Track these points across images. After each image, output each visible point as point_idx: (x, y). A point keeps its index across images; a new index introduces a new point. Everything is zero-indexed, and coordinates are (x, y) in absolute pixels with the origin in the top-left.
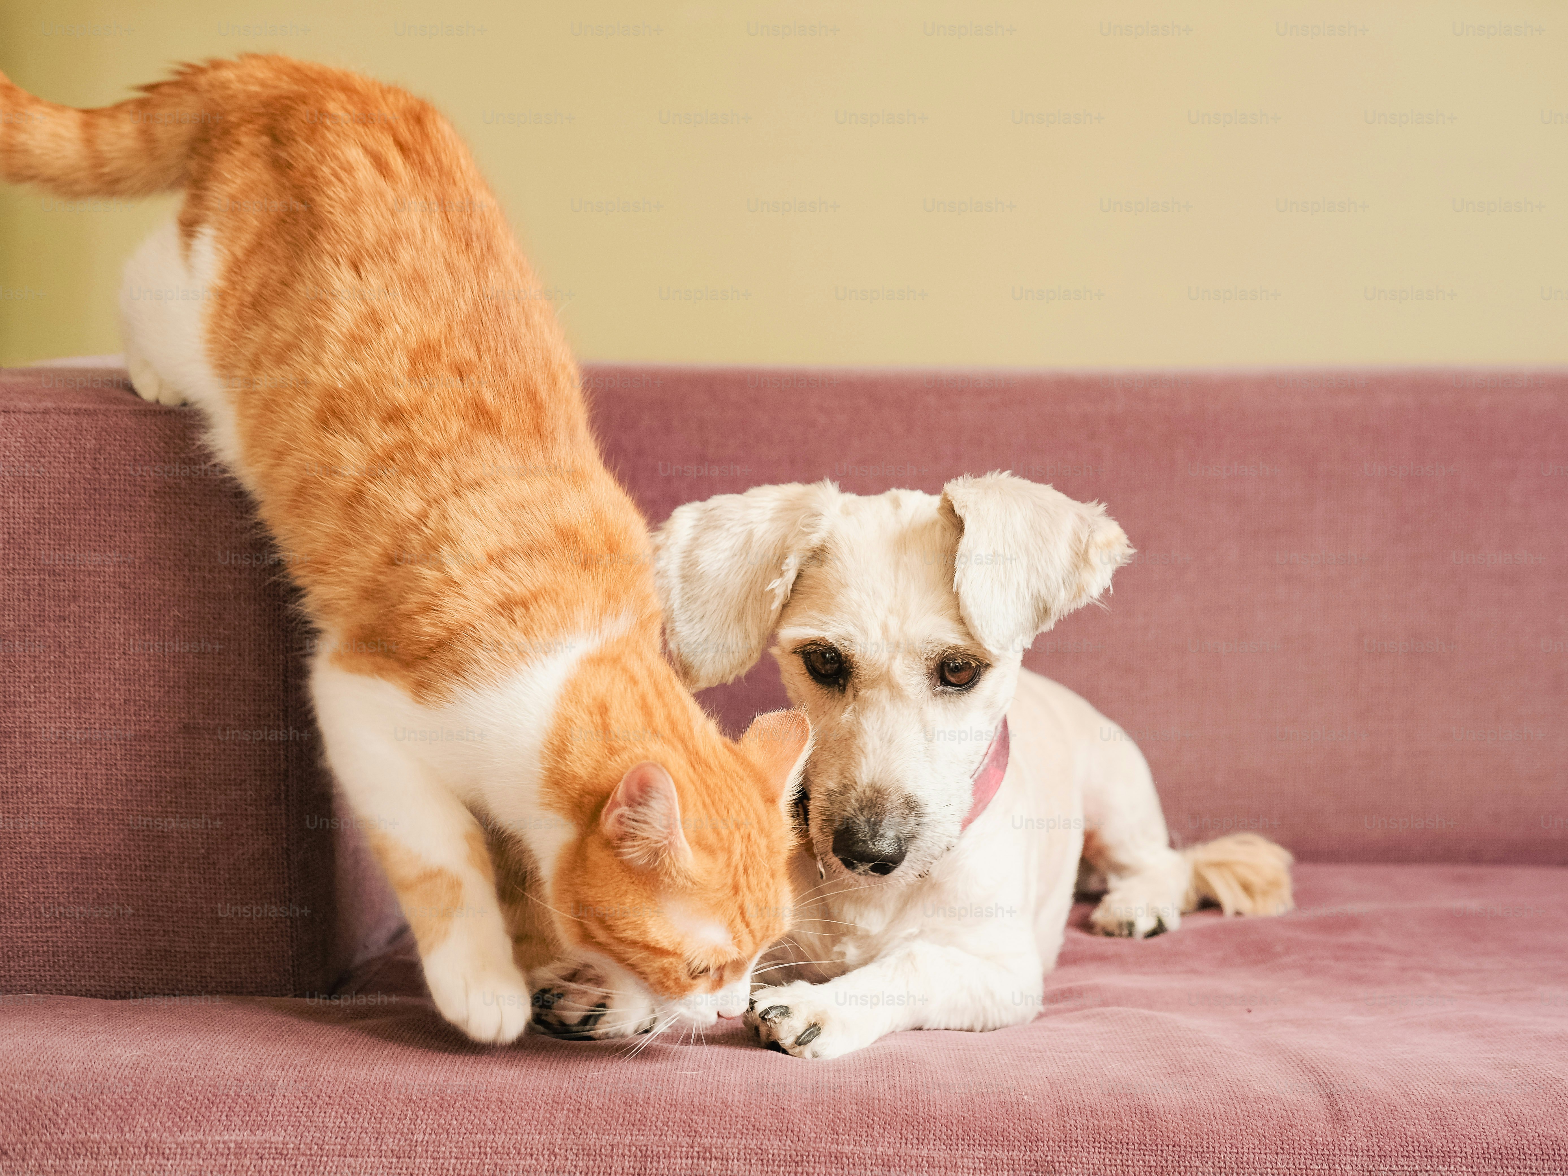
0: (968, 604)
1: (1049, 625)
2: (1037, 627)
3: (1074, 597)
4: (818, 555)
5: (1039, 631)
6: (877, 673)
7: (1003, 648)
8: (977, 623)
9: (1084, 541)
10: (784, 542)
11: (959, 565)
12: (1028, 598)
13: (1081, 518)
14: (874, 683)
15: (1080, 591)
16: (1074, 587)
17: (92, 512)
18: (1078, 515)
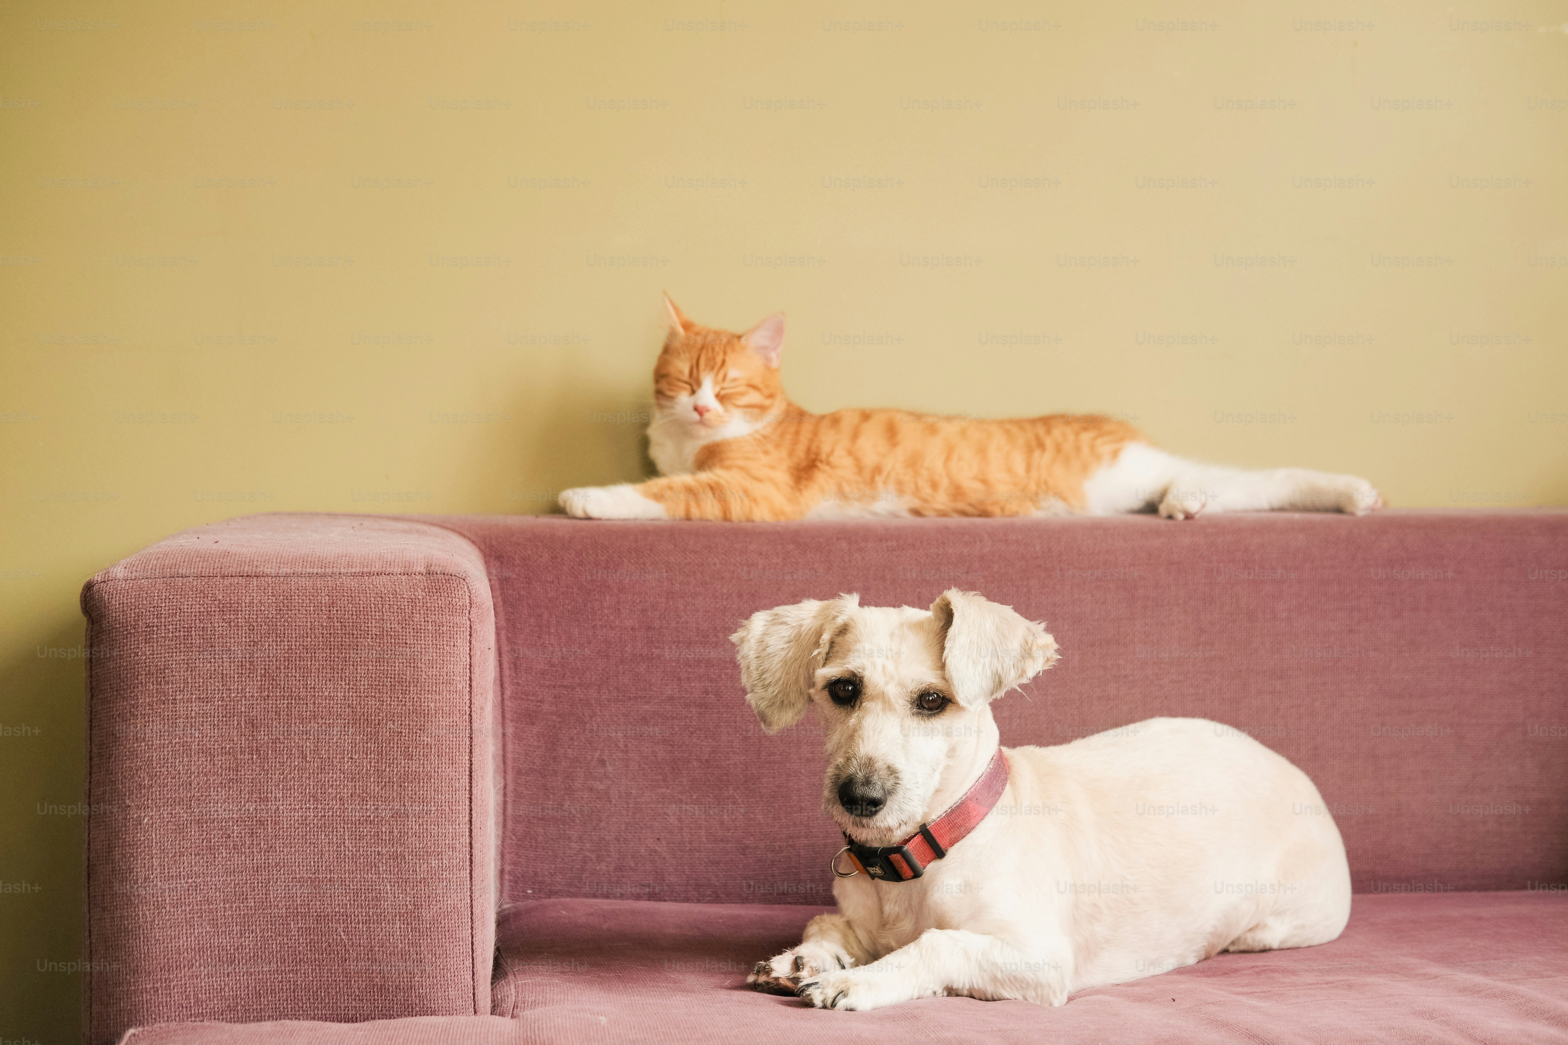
0: (951, 670)
1: (1000, 694)
2: (992, 694)
3: (1019, 676)
4: (843, 630)
5: (994, 697)
6: (877, 692)
7: (970, 703)
8: (955, 682)
9: (1030, 642)
10: (821, 628)
11: (948, 644)
12: (989, 674)
13: (1029, 630)
14: (873, 699)
15: (1024, 671)
16: (1020, 670)
17: (328, 651)
18: (1027, 627)
